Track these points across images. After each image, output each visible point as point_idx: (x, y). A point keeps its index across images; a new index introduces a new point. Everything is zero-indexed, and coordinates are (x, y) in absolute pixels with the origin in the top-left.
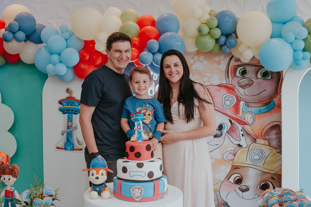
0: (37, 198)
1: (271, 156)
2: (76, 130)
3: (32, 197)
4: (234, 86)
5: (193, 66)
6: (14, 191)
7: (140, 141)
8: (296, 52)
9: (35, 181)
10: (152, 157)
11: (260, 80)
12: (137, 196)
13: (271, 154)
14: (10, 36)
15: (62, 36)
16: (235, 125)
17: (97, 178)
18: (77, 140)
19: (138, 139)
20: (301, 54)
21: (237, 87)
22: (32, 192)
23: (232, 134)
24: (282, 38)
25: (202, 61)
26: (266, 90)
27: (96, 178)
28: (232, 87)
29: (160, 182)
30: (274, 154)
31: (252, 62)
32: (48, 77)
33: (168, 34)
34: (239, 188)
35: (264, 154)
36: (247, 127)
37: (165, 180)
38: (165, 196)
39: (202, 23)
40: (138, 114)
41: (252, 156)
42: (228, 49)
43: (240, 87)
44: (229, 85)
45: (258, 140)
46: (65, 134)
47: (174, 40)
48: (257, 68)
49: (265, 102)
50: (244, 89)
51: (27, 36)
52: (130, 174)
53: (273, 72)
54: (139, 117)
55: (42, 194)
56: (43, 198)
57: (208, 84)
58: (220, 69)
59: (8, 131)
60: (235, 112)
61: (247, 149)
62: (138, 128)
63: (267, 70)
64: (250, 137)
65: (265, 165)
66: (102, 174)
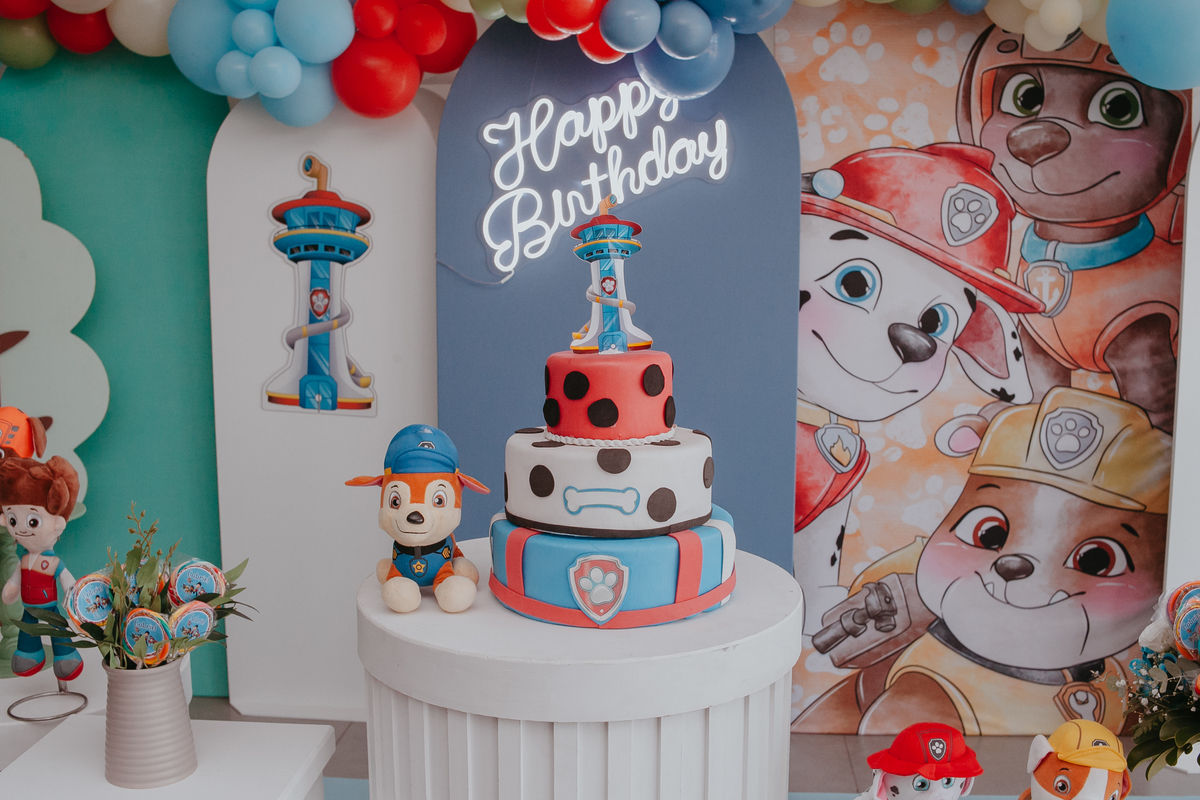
0: (141, 610)
1: (1127, 440)
2: (345, 327)
3: (118, 602)
4: (988, 154)
5: (825, 65)
6: (58, 571)
7: (613, 351)
9: (132, 532)
10: (666, 425)
11: (1096, 131)
12: (597, 602)
13: (1129, 432)
16: (989, 311)
18: (350, 369)
19: (603, 339)
21: (1003, 156)
22: (116, 581)
23: (975, 348)
25: (860, 47)
26: (1118, 172)
27: (409, 519)
28: (982, 156)
29: (703, 536)
30: (1139, 434)
31: (1069, 56)
34: (995, 564)
35: (1100, 430)
36: (1035, 323)
37: (725, 528)
38: (724, 601)
40: (604, 226)
41: (1052, 439)
43: (1016, 156)
44: (969, 150)
45: (1077, 377)
46: (302, 345)
48: (1090, 79)
49: (1114, 221)
50: (1032, 166)
52: (566, 502)
54: (610, 241)
55: (165, 589)
56: (170, 607)
57: (884, 141)
58: (934, 81)
59: (73, 331)
60: (991, 258)
61: (1034, 409)
62: (604, 289)
63: (1127, 91)
64: (1046, 364)
65: (1102, 475)
66: (437, 500)
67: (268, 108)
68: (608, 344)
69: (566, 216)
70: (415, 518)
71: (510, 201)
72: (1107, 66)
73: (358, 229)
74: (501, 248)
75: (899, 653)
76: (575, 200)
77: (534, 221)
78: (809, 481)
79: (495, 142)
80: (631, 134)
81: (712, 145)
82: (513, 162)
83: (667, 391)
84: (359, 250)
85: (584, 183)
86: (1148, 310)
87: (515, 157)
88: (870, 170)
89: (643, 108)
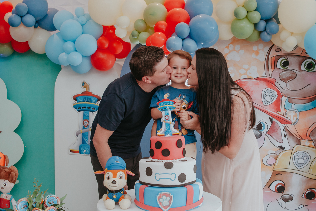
0: (36, 209)
3: (30, 206)
4: (274, 79)
5: (228, 56)
6: (11, 199)
7: (169, 135)
9: (34, 186)
10: (183, 156)
11: (304, 73)
12: (164, 205)
14: (17, 19)
15: (78, 21)
16: (276, 124)
17: (114, 182)
19: (166, 133)
21: (278, 80)
22: (30, 201)
23: (273, 134)
25: (238, 51)
26: (310, 84)
27: (112, 182)
28: (272, 80)
29: (194, 187)
31: (296, 52)
32: (61, 69)
33: (200, 16)
34: (282, 197)
35: (310, 157)
36: (290, 127)
37: (200, 185)
38: (200, 205)
39: (239, 6)
40: (166, 102)
41: (296, 160)
42: (268, 36)
43: (282, 80)
44: (269, 79)
45: (302, 142)
46: (80, 135)
47: (207, 23)
48: (301, 58)
49: (310, 98)
50: (286, 83)
51: (37, 22)
52: (156, 177)
54: (167, 106)
55: (43, 203)
56: (44, 208)
57: (245, 77)
58: (258, 60)
59: (14, 131)
60: (276, 109)
61: (290, 151)
62: (166, 119)
63: (312, 62)
64: (293, 138)
65: (311, 170)
66: (120, 177)
68: (167, 134)
72: (305, 55)
73: (97, 102)
83: (183, 146)
88: (242, 84)
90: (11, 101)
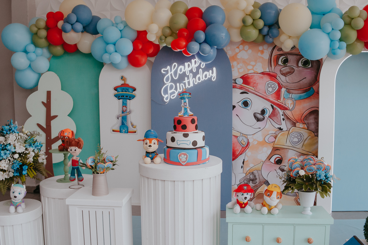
0: (100, 163)
1: (309, 139)
2: (130, 114)
3: (96, 162)
4: (276, 74)
5: (238, 54)
6: (79, 160)
7: (186, 116)
8: (333, 42)
9: (98, 149)
10: (196, 129)
11: (300, 68)
12: (183, 161)
13: (310, 137)
14: (68, 27)
15: (117, 28)
16: (276, 110)
18: (131, 124)
19: (184, 114)
20: (337, 44)
21: (279, 74)
22: (96, 158)
23: (274, 118)
24: (321, 29)
25: (246, 50)
26: (306, 78)
28: (274, 75)
29: (203, 150)
30: (312, 137)
31: (293, 52)
34: (279, 168)
35: (303, 137)
36: (287, 112)
37: (207, 149)
38: (207, 162)
39: (247, 15)
40: (184, 93)
41: (292, 138)
42: (271, 39)
43: (282, 74)
44: (271, 73)
45: (297, 124)
46: (120, 118)
48: (299, 57)
49: (305, 89)
50: (286, 77)
51: (84, 28)
52: (177, 143)
53: (313, 61)
54: (185, 96)
55: (104, 160)
56: (105, 163)
57: (252, 71)
58: (263, 58)
59: (68, 115)
60: (277, 98)
61: (287, 132)
62: (184, 105)
63: (307, 59)
64: (290, 122)
65: (304, 147)
66: (154, 143)
67: (114, 65)
69: (180, 89)
70: (150, 146)
71: (168, 86)
73: (133, 92)
74: (165, 96)
75: (258, 189)
76: (182, 86)
77: (173, 90)
78: (236, 149)
79: (164, 73)
80: (194, 71)
81: (212, 73)
82: (168, 78)
83: (196, 123)
84: (133, 97)
85: (184, 82)
86: (313, 109)
87: (169, 76)
88: (249, 78)
89: (197, 65)
90: (64, 92)
